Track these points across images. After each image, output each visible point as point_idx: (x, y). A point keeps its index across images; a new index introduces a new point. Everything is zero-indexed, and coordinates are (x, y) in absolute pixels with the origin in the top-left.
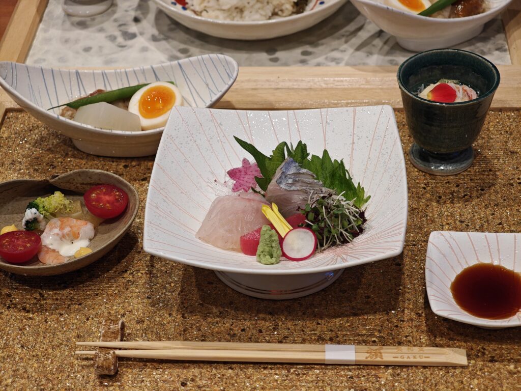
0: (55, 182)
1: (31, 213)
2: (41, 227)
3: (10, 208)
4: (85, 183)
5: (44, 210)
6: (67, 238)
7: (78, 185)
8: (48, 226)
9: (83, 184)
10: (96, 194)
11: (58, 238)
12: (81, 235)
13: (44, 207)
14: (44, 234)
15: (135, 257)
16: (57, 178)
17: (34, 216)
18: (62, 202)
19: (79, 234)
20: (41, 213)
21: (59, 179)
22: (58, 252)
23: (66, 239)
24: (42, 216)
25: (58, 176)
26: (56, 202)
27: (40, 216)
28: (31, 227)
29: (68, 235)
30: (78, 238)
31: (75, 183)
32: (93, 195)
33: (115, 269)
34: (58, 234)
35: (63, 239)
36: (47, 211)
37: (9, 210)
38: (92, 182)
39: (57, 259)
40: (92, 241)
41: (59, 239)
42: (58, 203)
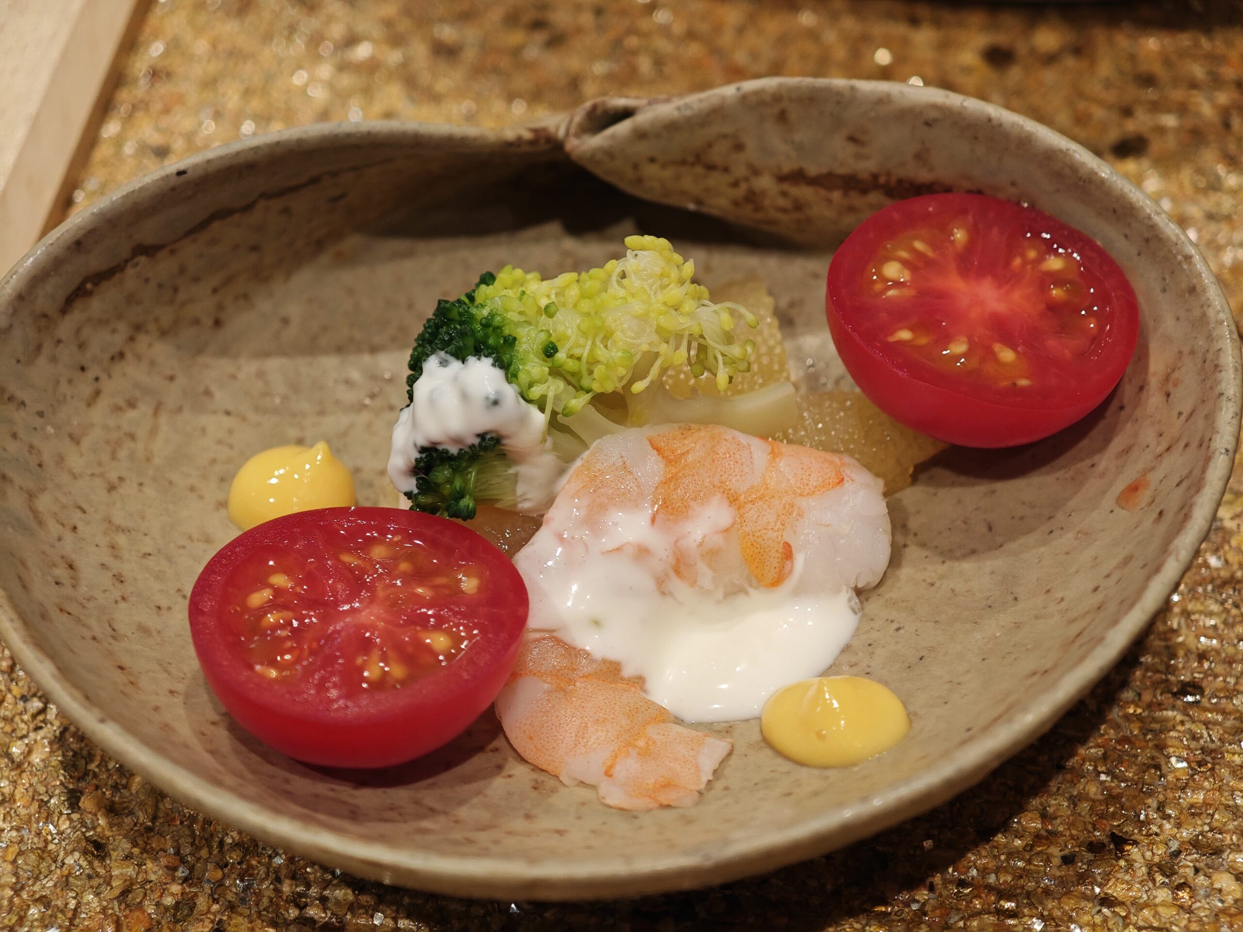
0: (609, 153)
1: (465, 396)
2: (520, 489)
3: (294, 310)
4: (813, 169)
5: (556, 372)
6: (705, 575)
7: (765, 183)
8: (568, 484)
9: (798, 177)
10: (905, 263)
11: (640, 578)
12: (799, 561)
13: (550, 351)
14: (542, 539)
15: (1166, 726)
16: (623, 128)
17: (485, 421)
18: (683, 323)
19: (788, 553)
20: (536, 392)
21: (640, 135)
22: (639, 681)
23: (693, 583)
24: (539, 419)
25: (627, 113)
26: (643, 318)
27: (523, 420)
28: (461, 495)
29: (711, 555)
30: (777, 582)
31: (740, 171)
32: (892, 270)
33: (1031, 823)
34: (642, 552)
35: (678, 586)
36: (574, 381)
37: (285, 321)
38: (866, 167)
39: (646, 754)
40: (874, 606)
41: (649, 584)
42: (659, 330)
